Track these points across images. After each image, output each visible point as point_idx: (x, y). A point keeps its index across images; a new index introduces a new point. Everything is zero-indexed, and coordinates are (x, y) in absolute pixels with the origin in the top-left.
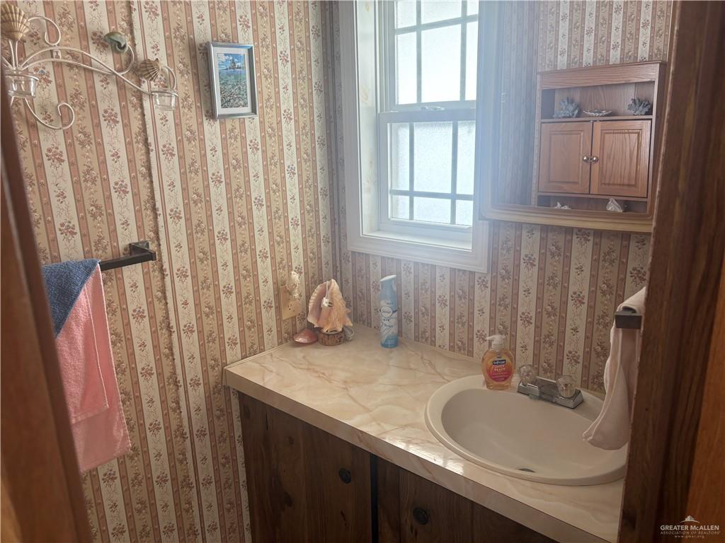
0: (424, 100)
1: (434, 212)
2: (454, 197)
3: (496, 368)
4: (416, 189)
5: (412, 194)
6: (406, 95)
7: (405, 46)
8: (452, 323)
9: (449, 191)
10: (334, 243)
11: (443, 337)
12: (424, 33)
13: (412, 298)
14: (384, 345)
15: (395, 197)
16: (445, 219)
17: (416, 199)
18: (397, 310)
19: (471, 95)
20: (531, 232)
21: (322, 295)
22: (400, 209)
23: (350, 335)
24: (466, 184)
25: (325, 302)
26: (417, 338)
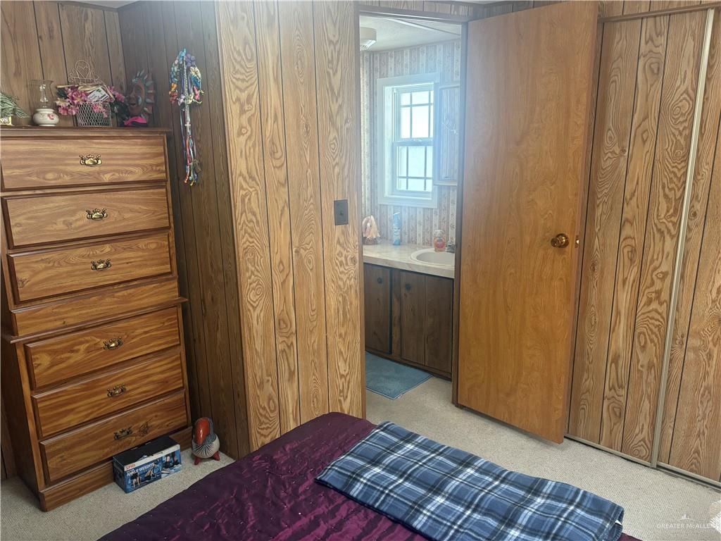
0: (413, 137)
1: (416, 186)
2: (425, 178)
3: (438, 243)
4: (409, 175)
5: (407, 177)
6: (405, 134)
7: (405, 113)
8: (424, 233)
9: (423, 176)
10: (371, 201)
11: (420, 240)
12: (413, 108)
13: (407, 224)
14: (394, 245)
15: (400, 179)
16: (422, 189)
17: (409, 180)
18: (400, 228)
19: (432, 136)
20: (453, 191)
21: (367, 222)
22: (402, 185)
23: (379, 242)
24: (429, 174)
25: (369, 224)
26: (409, 242)
